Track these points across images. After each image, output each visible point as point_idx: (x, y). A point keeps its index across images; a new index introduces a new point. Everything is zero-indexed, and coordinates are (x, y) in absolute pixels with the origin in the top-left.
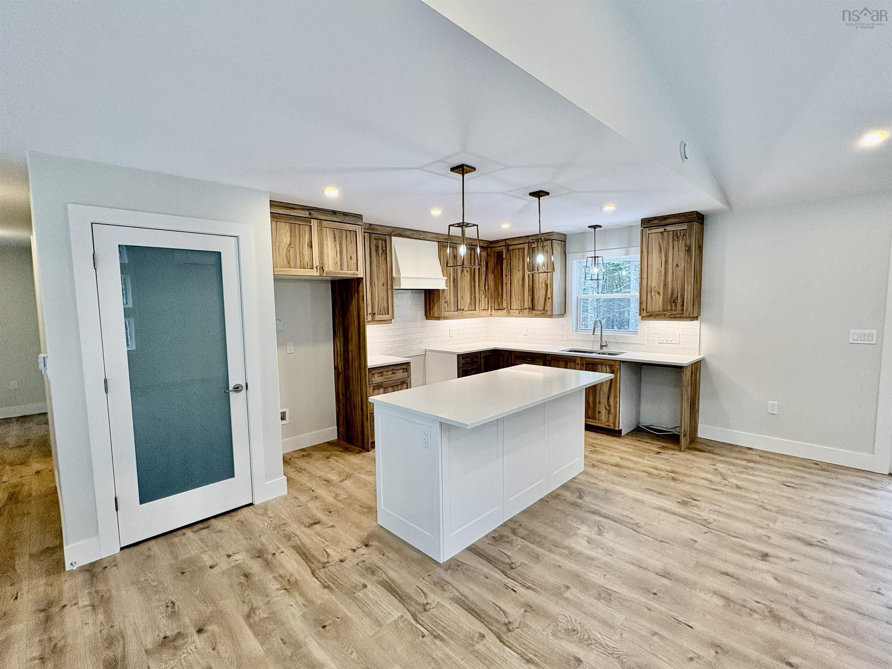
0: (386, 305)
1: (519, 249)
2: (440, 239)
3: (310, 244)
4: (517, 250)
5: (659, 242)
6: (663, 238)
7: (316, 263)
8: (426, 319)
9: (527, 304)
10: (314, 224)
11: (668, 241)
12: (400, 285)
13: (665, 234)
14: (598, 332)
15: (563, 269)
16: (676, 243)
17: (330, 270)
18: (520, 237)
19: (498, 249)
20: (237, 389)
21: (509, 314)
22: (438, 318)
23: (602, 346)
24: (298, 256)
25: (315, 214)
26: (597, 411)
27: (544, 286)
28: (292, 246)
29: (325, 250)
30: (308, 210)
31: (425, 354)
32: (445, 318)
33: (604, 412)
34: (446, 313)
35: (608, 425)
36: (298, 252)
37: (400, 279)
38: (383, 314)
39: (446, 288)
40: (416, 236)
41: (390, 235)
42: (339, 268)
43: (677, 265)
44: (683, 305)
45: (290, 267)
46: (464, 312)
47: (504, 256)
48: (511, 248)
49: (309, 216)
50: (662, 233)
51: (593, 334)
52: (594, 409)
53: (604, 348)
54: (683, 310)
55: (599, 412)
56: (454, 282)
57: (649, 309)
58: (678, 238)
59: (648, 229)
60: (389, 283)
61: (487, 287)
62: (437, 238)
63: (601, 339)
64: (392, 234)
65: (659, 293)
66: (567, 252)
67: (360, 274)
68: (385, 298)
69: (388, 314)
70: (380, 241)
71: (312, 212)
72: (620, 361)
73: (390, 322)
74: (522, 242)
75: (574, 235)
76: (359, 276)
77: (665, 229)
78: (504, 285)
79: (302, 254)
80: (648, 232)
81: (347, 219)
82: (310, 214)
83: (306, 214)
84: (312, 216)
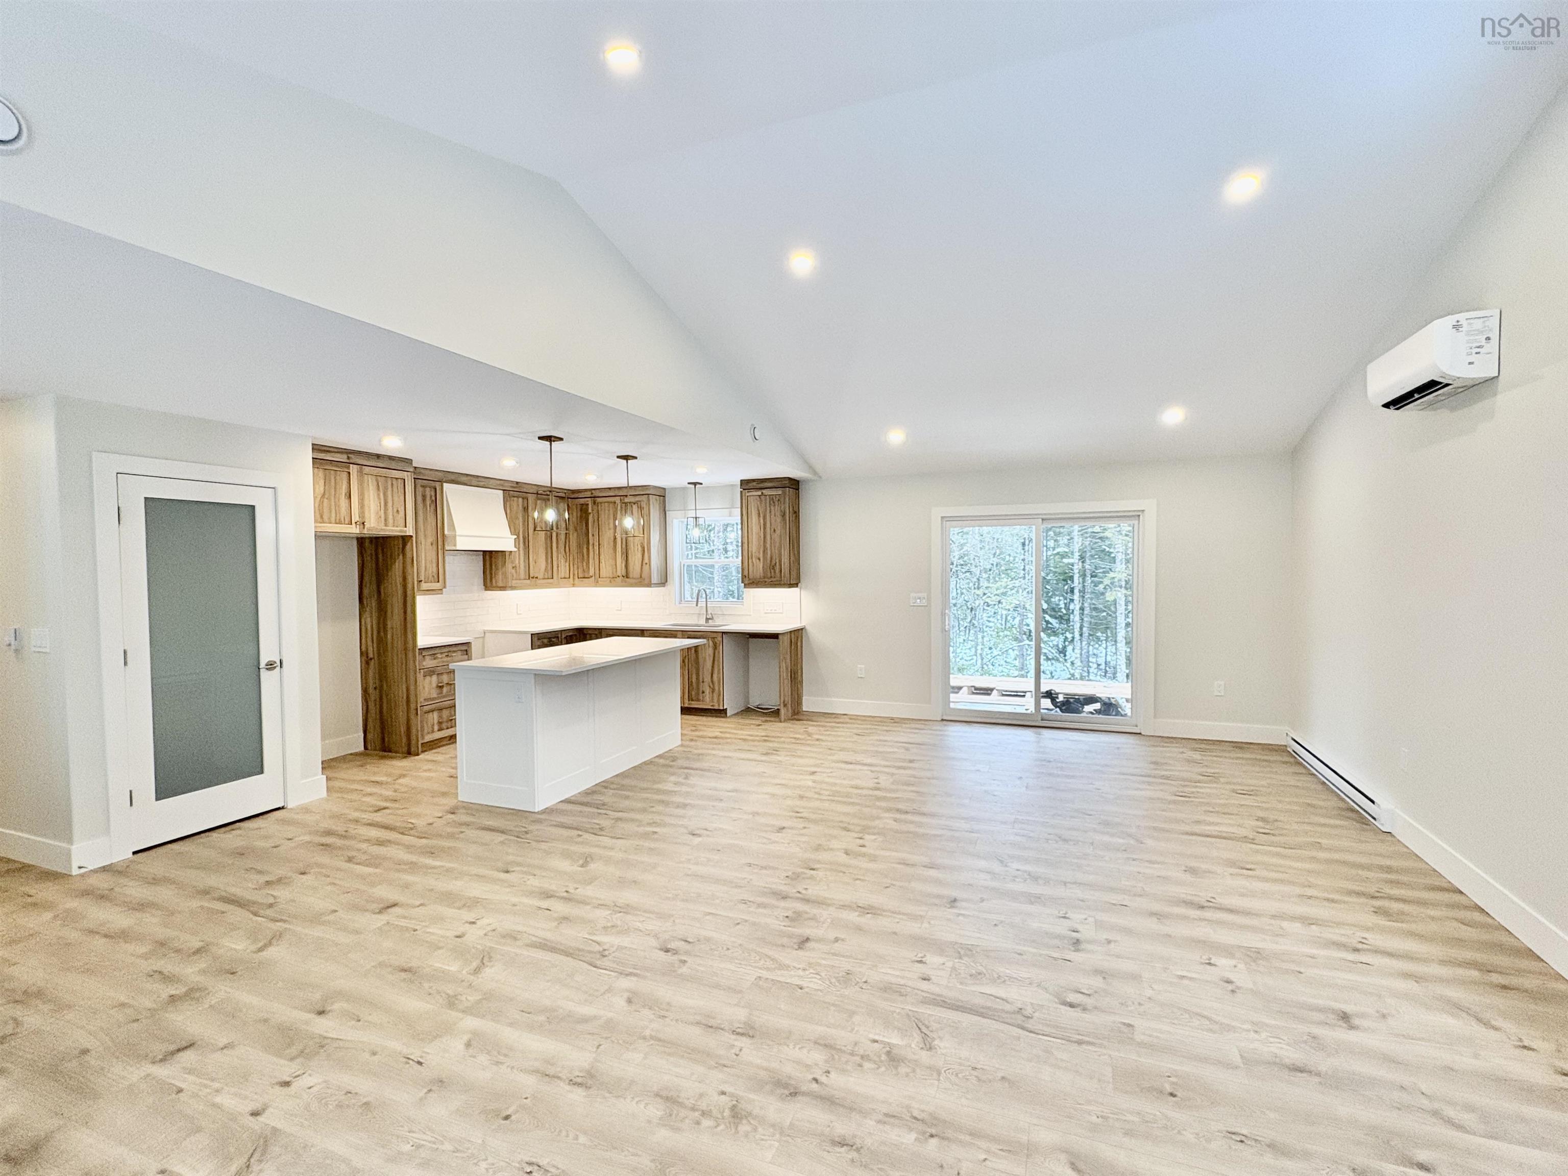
0: (435, 570)
1: (608, 502)
2: (507, 486)
3: (348, 494)
4: (606, 504)
5: (758, 506)
6: (761, 500)
7: (356, 517)
8: (486, 590)
9: (621, 570)
10: (354, 469)
12: (455, 545)
13: (762, 497)
14: (702, 603)
15: (663, 528)
16: (772, 508)
17: (372, 526)
18: (610, 489)
19: (582, 501)
20: (271, 666)
21: (597, 584)
22: (503, 588)
23: (707, 620)
24: (333, 507)
25: (354, 459)
26: (701, 692)
27: (640, 549)
28: (326, 496)
29: (366, 503)
30: (347, 453)
31: (483, 637)
32: (513, 588)
33: (707, 690)
34: (514, 582)
35: (712, 706)
36: (333, 504)
37: (455, 537)
38: (431, 582)
39: (513, 549)
40: (474, 482)
41: (441, 482)
42: (383, 524)
43: (775, 530)
44: (781, 571)
45: (324, 523)
46: (539, 582)
47: (590, 511)
48: (599, 500)
49: (348, 461)
50: (759, 496)
51: (697, 605)
52: (698, 689)
53: (710, 621)
54: (781, 577)
55: (703, 692)
56: (524, 542)
57: (751, 577)
58: (774, 502)
59: (746, 491)
60: (440, 543)
61: (567, 548)
62: (502, 485)
63: (707, 611)
64: (444, 480)
66: (667, 509)
67: (410, 531)
68: (435, 561)
69: (438, 582)
70: (428, 489)
71: (350, 455)
72: (723, 633)
73: (440, 592)
74: (612, 494)
75: (674, 489)
76: (408, 534)
77: (762, 493)
78: (591, 547)
79: (337, 506)
80: (747, 494)
81: (393, 465)
82: (348, 458)
83: (343, 458)
84: (351, 461)
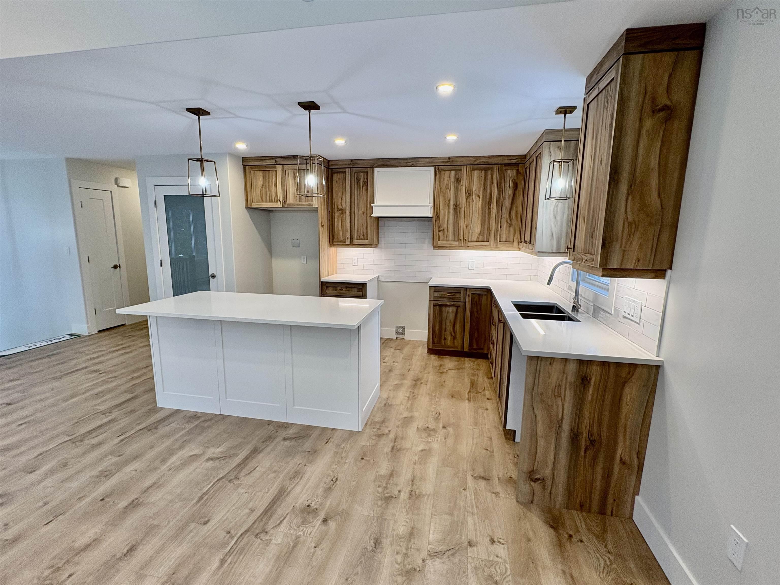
0: (365, 231)
2: (436, 162)
3: (276, 184)
7: (280, 197)
8: (436, 249)
10: (279, 168)
17: (291, 202)
20: (214, 276)
24: (268, 193)
25: (279, 161)
28: (264, 187)
29: (287, 188)
30: (272, 159)
32: (441, 247)
36: (268, 190)
40: (403, 164)
41: (373, 167)
42: (298, 200)
45: (263, 202)
47: (528, 173)
62: (432, 162)
64: (375, 165)
67: (315, 204)
68: (365, 225)
69: (367, 239)
70: (361, 174)
71: (276, 160)
76: (314, 206)
79: (270, 191)
82: (276, 161)
83: (272, 162)
84: (277, 163)
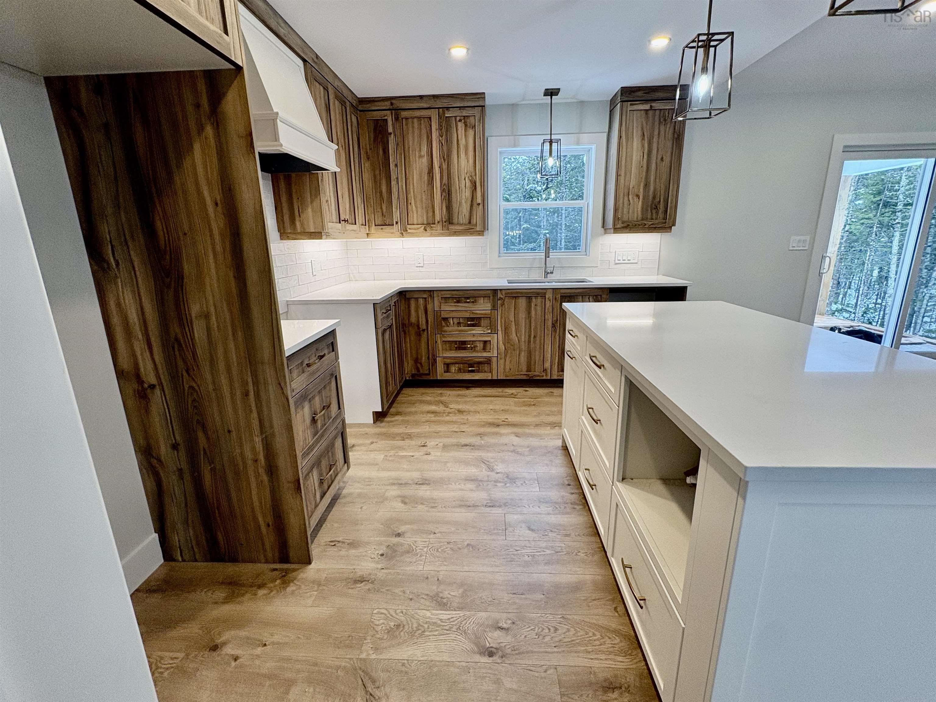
1: (419, 118)
2: (306, 54)
4: (415, 120)
5: (642, 124)
6: (647, 118)
8: (281, 239)
9: (439, 213)
11: (653, 124)
12: (276, 138)
13: (651, 113)
16: (662, 128)
18: (421, 97)
19: (377, 115)
21: (404, 232)
22: (315, 235)
27: (468, 184)
34: (329, 225)
37: (274, 119)
39: (336, 169)
43: (662, 159)
44: (666, 212)
46: (346, 227)
47: (390, 130)
48: (404, 114)
50: (646, 111)
54: (665, 218)
57: (625, 219)
58: (665, 120)
59: (629, 103)
63: (546, 264)
65: (638, 196)
67: (235, 50)
74: (425, 106)
76: (232, 59)
77: (651, 107)
80: (630, 108)
